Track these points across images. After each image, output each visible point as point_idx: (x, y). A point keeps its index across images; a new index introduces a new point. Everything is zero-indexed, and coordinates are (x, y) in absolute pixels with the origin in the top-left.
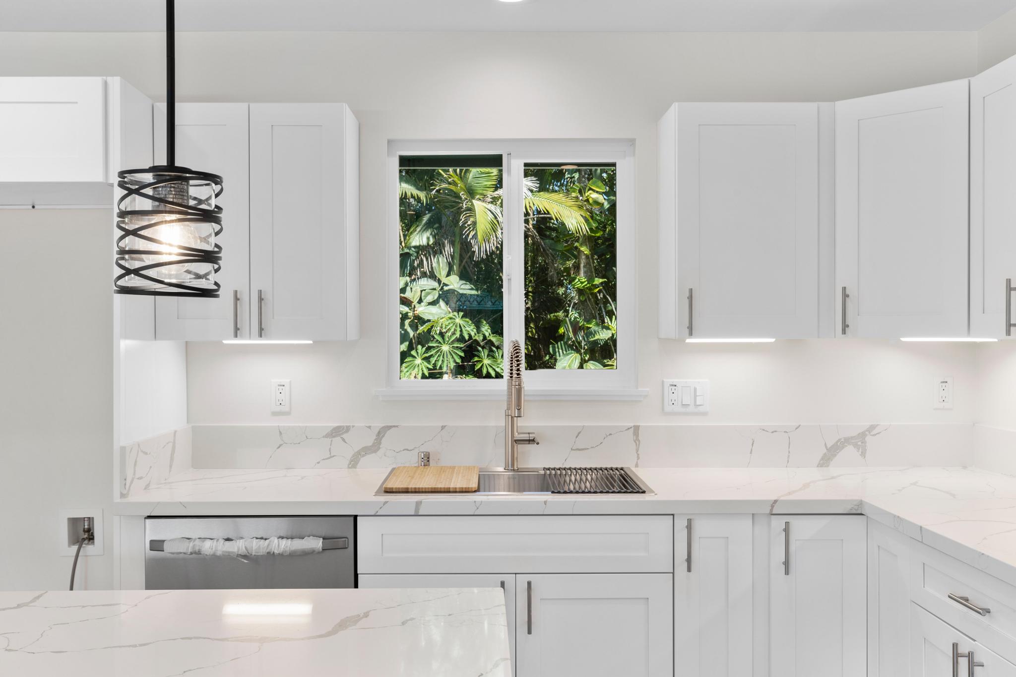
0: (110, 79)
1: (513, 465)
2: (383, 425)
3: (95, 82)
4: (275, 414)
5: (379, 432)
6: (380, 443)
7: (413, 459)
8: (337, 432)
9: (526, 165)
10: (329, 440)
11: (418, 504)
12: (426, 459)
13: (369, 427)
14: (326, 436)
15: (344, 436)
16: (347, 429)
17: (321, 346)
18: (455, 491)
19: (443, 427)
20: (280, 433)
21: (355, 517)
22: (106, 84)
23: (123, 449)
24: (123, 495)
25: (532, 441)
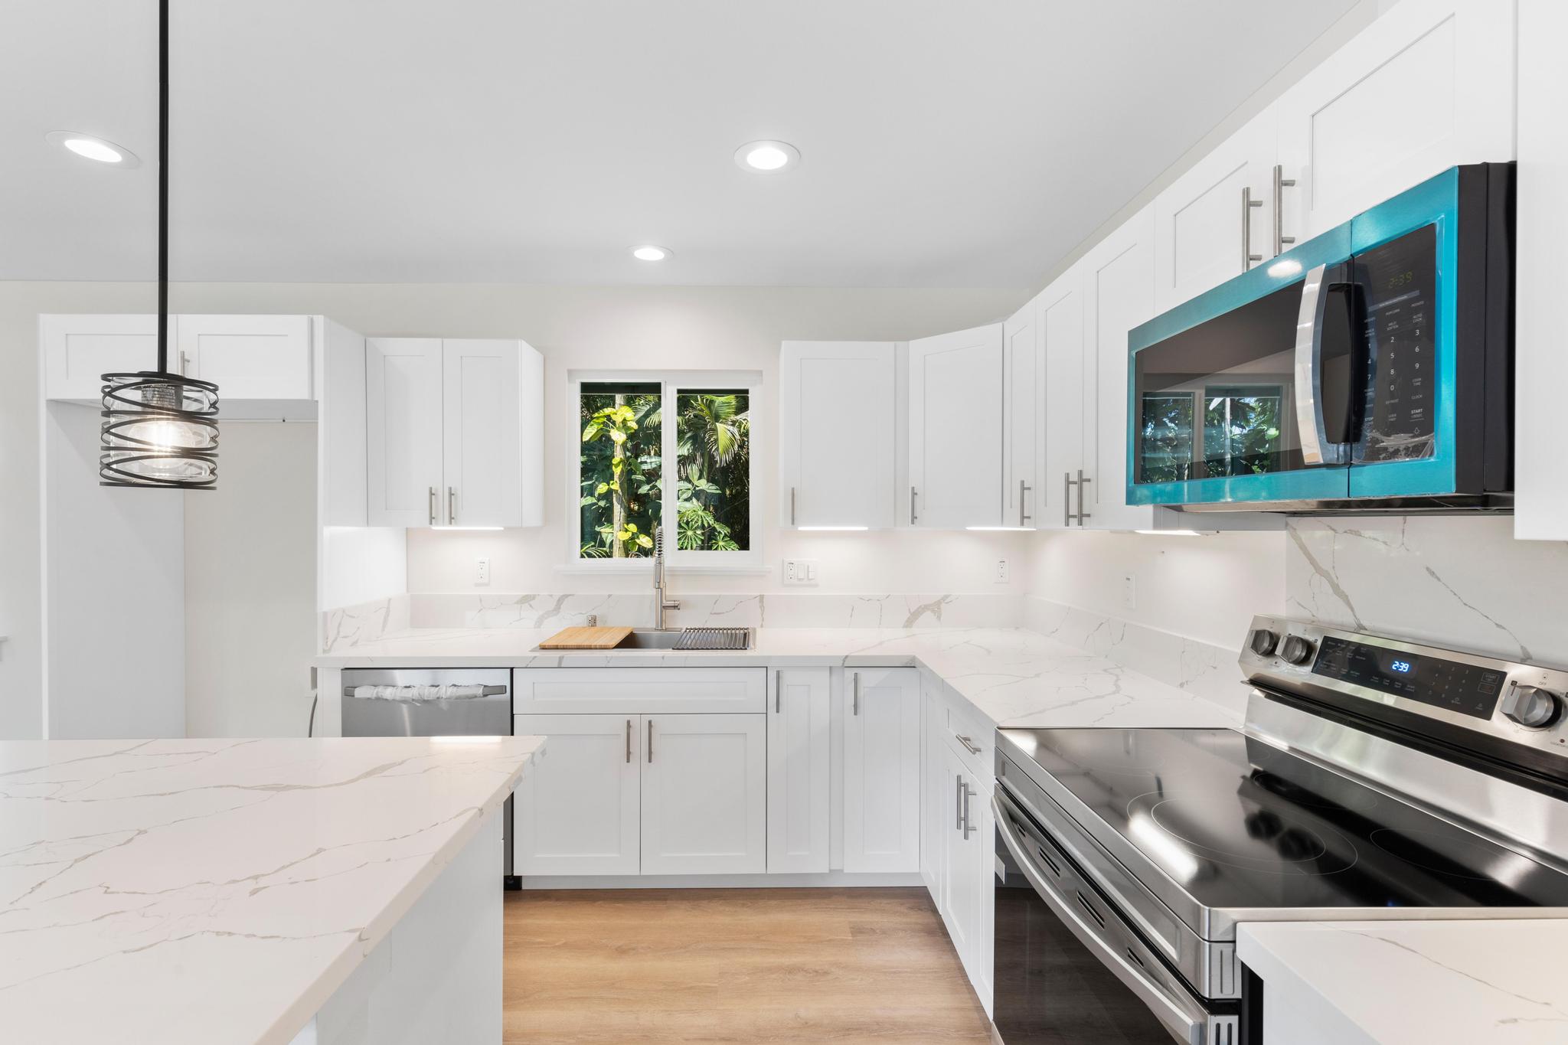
0: (315, 317)
1: (662, 626)
2: (562, 594)
3: (303, 320)
4: (477, 585)
5: (559, 600)
6: (560, 608)
7: (582, 620)
8: (526, 600)
9: (679, 391)
10: (519, 606)
11: (561, 659)
12: (593, 621)
13: (551, 596)
14: (517, 603)
15: (531, 603)
16: (533, 597)
17: (512, 531)
18: (596, 648)
19: (610, 596)
20: (481, 600)
21: (512, 669)
22: (312, 322)
23: (325, 614)
24: (324, 651)
25: (675, 607)
